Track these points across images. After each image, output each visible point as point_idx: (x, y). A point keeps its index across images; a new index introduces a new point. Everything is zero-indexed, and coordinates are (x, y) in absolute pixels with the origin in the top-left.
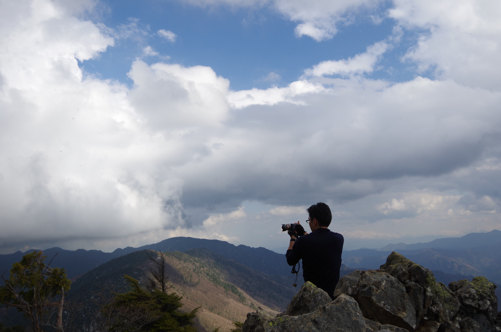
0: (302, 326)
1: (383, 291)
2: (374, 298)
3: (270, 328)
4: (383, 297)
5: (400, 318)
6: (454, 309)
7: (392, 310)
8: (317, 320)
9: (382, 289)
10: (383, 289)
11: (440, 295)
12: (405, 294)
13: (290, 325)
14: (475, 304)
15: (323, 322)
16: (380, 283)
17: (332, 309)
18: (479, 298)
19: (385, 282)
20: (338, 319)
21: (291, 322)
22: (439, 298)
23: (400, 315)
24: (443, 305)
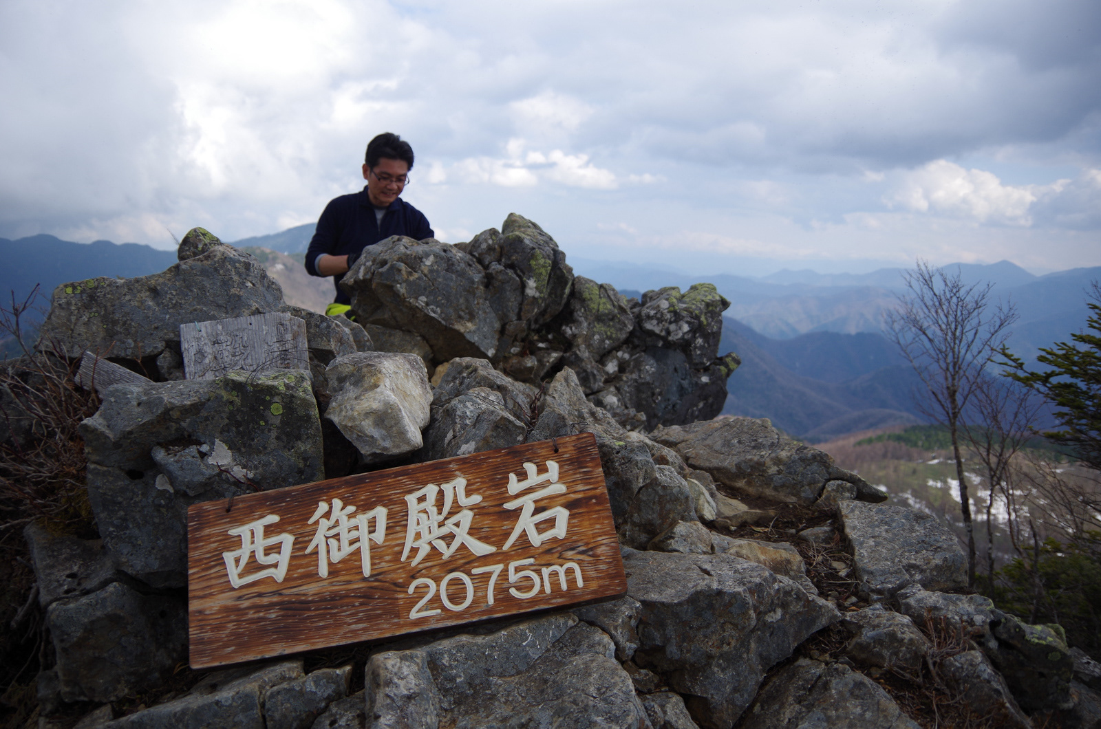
0: (128, 297)
1: (425, 276)
2: (401, 289)
3: (66, 298)
4: (425, 289)
5: (458, 333)
6: (614, 336)
7: (443, 315)
8: (159, 288)
9: (422, 271)
10: (426, 272)
11: (588, 306)
12: (477, 288)
13: (105, 295)
14: (660, 328)
15: (171, 293)
16: (420, 259)
17: (193, 269)
18: (672, 319)
19: (431, 258)
20: (202, 289)
21: (108, 289)
22: (585, 310)
23: (459, 327)
24: (589, 324)
